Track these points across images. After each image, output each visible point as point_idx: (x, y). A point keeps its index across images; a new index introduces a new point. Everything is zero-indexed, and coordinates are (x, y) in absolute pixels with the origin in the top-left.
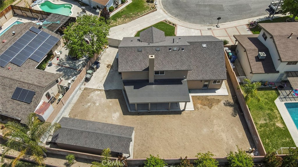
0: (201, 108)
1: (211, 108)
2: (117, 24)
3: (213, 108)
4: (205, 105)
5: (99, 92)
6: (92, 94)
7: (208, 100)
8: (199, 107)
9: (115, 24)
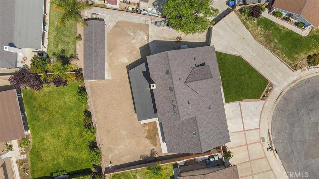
0: (145, 129)
1: (146, 137)
2: (250, 29)
3: (146, 139)
4: (148, 133)
5: (146, 39)
6: (142, 33)
7: (155, 136)
9: (251, 26)
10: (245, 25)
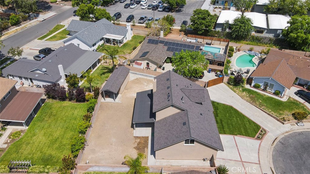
0: (136, 141)
1: (134, 148)
4: (138, 144)
7: (144, 148)
8: (136, 140)
10: (233, 90)
